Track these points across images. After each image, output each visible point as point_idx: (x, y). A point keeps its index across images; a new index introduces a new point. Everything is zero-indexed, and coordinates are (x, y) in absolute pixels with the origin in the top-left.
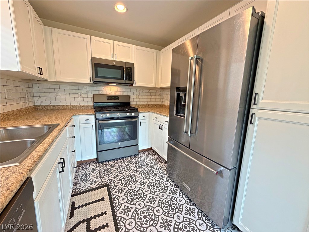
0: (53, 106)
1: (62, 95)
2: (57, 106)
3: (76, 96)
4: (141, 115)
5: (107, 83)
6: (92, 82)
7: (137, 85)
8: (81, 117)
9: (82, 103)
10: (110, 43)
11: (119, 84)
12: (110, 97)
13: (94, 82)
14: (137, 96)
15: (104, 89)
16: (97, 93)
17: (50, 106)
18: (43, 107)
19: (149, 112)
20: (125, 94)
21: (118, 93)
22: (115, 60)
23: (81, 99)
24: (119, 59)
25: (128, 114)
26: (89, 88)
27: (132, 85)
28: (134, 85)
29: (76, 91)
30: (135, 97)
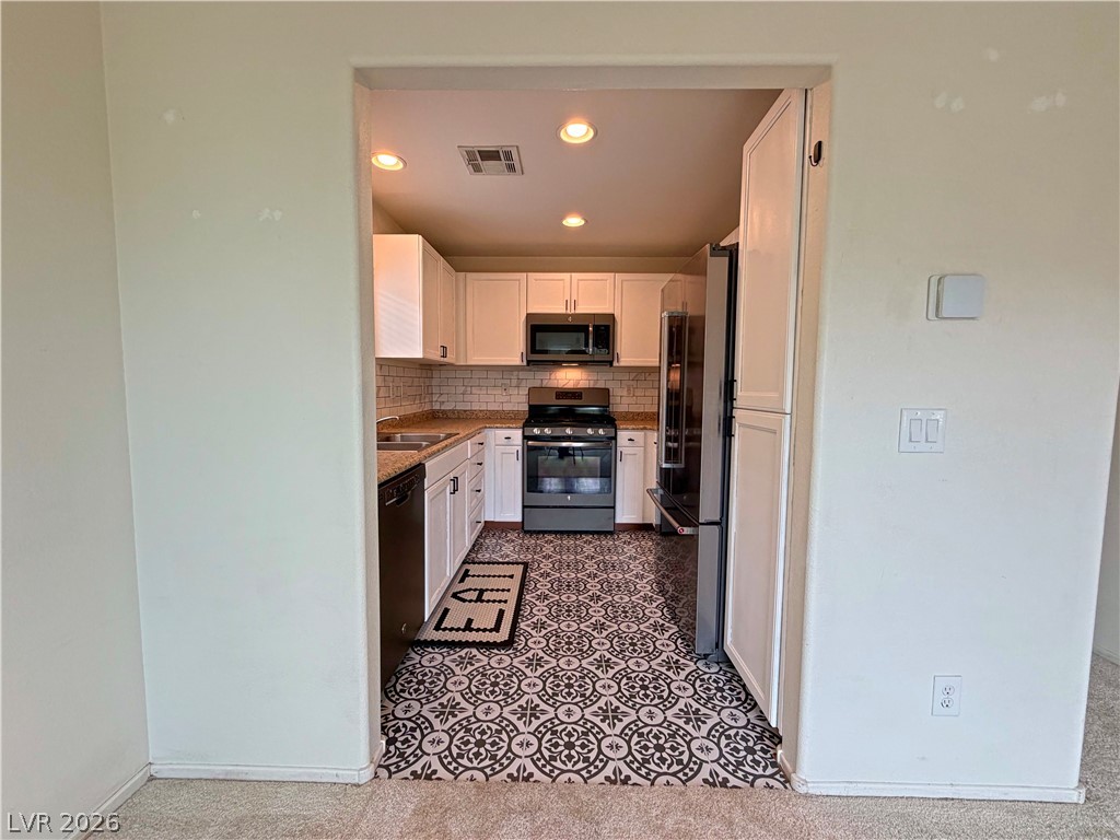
0: (459, 411)
1: (475, 390)
2: (465, 411)
3: (498, 391)
4: (623, 436)
5: (558, 364)
6: (525, 363)
7: (622, 364)
8: (498, 432)
9: (507, 407)
10: (563, 280)
11: (582, 364)
12: (563, 394)
13: (529, 362)
14: (629, 390)
15: (553, 377)
16: (537, 384)
17: (453, 411)
18: (444, 412)
19: (645, 429)
20: (601, 385)
21: (583, 384)
22: (573, 312)
23: (507, 398)
24: (581, 310)
25: (590, 431)
26: (522, 375)
27: (611, 363)
28: (615, 364)
29: (500, 382)
30: (625, 393)
